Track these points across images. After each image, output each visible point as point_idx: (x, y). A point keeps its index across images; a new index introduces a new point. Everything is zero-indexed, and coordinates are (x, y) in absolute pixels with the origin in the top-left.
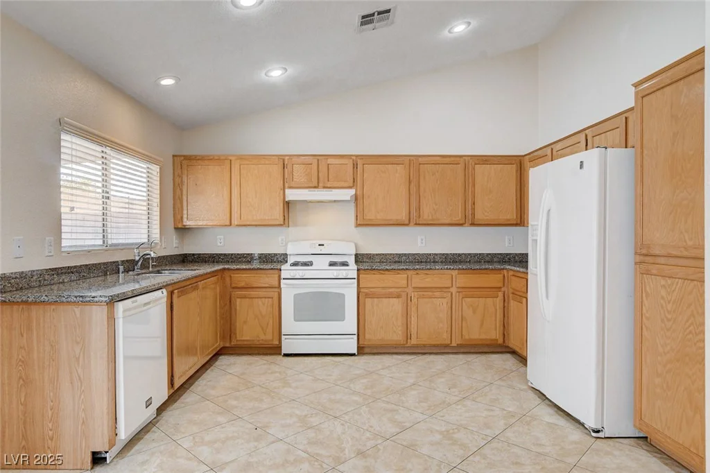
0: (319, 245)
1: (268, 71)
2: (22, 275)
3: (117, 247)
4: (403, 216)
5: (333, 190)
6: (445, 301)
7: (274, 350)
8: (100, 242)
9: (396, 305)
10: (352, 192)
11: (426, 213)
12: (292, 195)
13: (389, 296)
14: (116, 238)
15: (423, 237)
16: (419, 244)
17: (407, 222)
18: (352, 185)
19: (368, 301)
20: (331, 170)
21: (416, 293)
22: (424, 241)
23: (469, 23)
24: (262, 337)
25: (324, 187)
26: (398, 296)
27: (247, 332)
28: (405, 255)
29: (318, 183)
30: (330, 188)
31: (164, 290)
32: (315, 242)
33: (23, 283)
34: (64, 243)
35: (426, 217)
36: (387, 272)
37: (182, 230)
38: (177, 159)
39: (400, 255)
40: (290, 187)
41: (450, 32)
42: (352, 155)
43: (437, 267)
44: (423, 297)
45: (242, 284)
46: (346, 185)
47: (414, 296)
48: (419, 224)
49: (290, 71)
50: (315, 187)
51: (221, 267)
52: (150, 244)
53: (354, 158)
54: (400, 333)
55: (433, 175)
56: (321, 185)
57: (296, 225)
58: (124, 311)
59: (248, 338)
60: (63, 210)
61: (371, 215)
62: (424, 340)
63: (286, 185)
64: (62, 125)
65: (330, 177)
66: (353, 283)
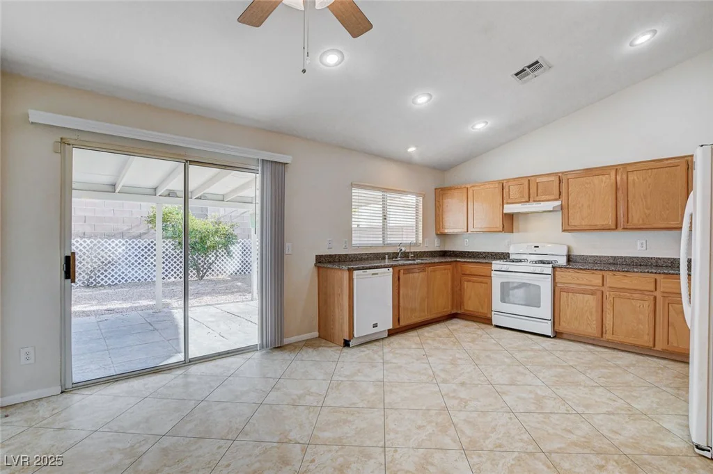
0: (535, 247)
1: (474, 125)
2: (331, 256)
3: (390, 245)
4: (610, 222)
5: (542, 203)
6: (646, 304)
7: (487, 321)
8: (381, 242)
9: (591, 302)
10: (558, 203)
11: (636, 218)
12: (509, 209)
13: (584, 292)
14: (390, 240)
15: (644, 242)
16: (639, 248)
17: (614, 227)
18: (558, 197)
19: (564, 295)
20: (539, 188)
21: (612, 293)
22: (644, 245)
23: (655, 32)
24: (481, 310)
25: (534, 201)
26: (593, 294)
27: (470, 305)
28: (621, 258)
29: (529, 198)
30: (539, 201)
31: (391, 269)
32: (531, 244)
33: (331, 260)
34: (353, 242)
35: (635, 221)
36: (581, 271)
37: (442, 236)
38: (438, 191)
39: (615, 257)
40: (508, 203)
41: (631, 45)
42: (558, 173)
43: (635, 270)
44: (620, 297)
45: (468, 272)
46: (553, 197)
47: (610, 295)
48: (627, 229)
49: (490, 123)
50: (527, 202)
51: (453, 260)
52: (416, 244)
53: (560, 175)
54: (595, 326)
55: (644, 181)
56: (531, 199)
57: (519, 232)
58: (357, 275)
59: (471, 309)
60: (353, 226)
61: (575, 221)
62: (621, 338)
63: (505, 201)
64: (352, 185)
65: (539, 191)
66: (548, 278)
